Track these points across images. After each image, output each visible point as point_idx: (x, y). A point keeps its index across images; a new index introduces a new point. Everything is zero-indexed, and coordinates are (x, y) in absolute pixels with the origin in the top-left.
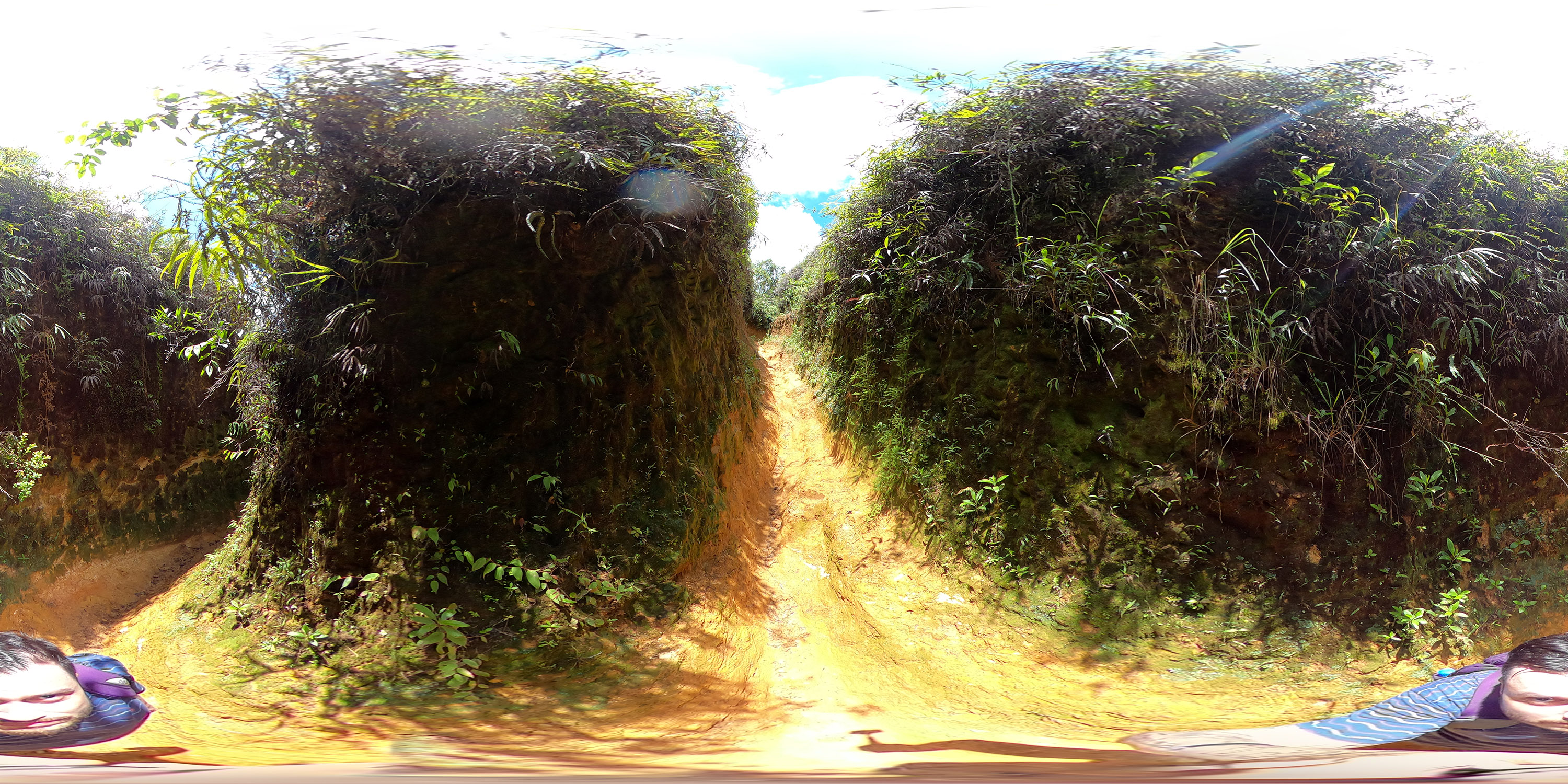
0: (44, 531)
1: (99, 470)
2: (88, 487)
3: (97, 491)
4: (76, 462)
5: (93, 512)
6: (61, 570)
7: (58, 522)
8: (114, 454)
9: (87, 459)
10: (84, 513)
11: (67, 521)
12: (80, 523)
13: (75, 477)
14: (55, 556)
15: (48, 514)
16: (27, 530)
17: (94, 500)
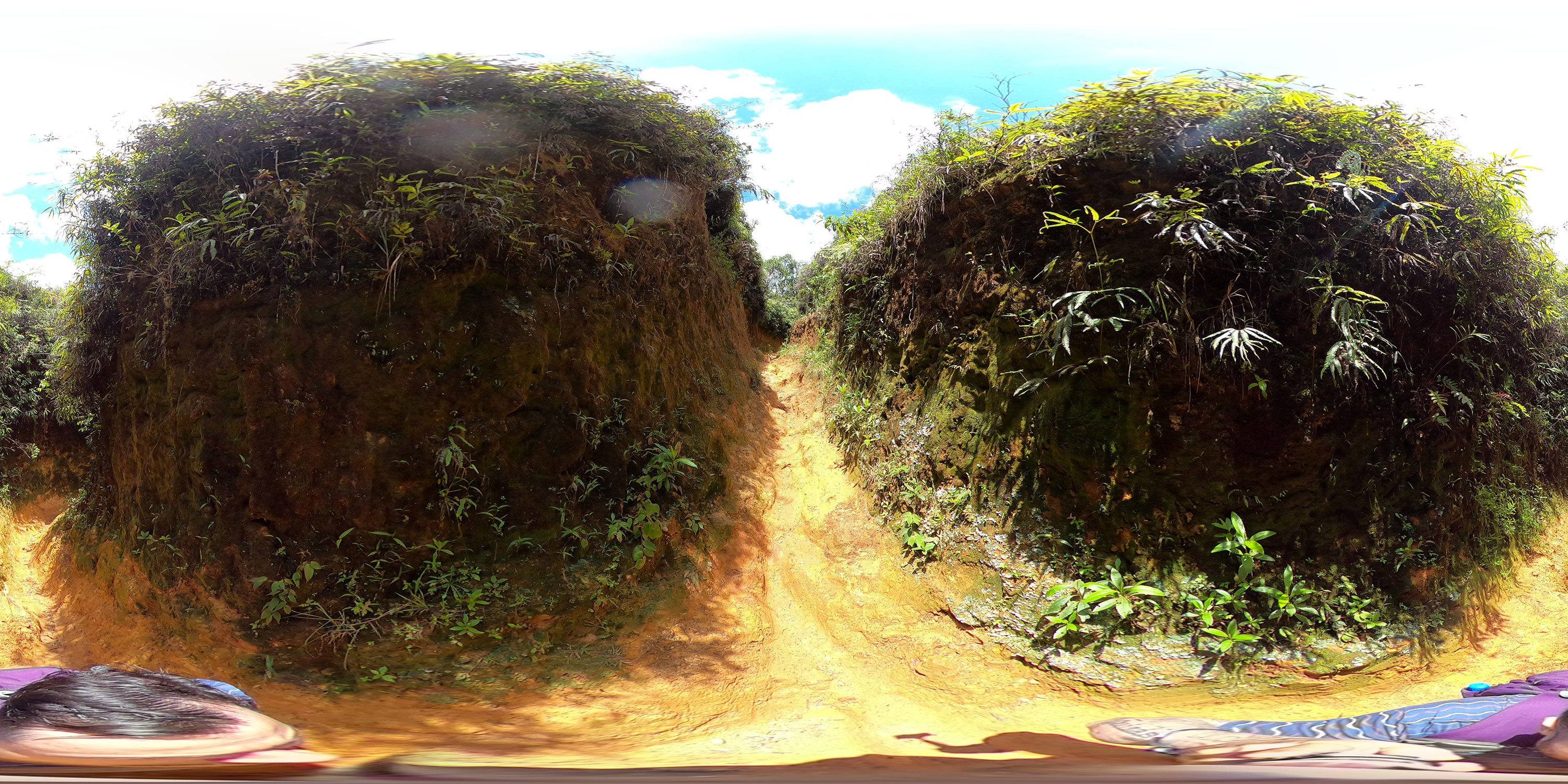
0: (43, 479)
1: (68, 457)
2: (62, 463)
3: (67, 466)
4: (57, 453)
5: (64, 475)
6: (48, 497)
7: (48, 476)
8: (76, 451)
9: (62, 452)
10: (60, 475)
11: (52, 477)
12: (58, 479)
13: (57, 459)
14: (46, 491)
15: (45, 473)
16: (37, 477)
17: (65, 470)
